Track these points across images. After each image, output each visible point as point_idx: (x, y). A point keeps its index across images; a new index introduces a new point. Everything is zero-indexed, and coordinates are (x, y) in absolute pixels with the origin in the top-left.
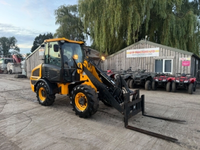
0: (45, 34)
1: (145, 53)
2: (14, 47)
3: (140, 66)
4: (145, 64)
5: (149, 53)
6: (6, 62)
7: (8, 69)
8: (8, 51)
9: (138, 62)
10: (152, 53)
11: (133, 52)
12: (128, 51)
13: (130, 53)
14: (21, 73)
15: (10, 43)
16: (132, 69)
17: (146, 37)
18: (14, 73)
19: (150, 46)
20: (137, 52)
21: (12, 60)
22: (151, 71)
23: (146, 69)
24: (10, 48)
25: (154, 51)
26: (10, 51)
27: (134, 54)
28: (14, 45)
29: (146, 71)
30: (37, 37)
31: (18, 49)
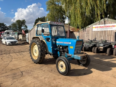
0: (41, 17)
1: (107, 28)
2: (24, 26)
3: (103, 38)
4: (106, 35)
5: (110, 27)
6: (19, 34)
7: (20, 39)
8: (21, 28)
9: (101, 34)
10: (113, 27)
11: (98, 27)
12: (94, 26)
13: (96, 27)
14: (26, 41)
15: (22, 24)
16: (97, 39)
17: (108, 15)
18: (23, 41)
19: (111, 22)
20: (101, 27)
21: (22, 33)
22: (112, 41)
23: (108, 39)
24: (22, 26)
26: (22, 28)
27: (99, 28)
28: (24, 24)
29: (108, 41)
30: (37, 19)
31: (26, 27)
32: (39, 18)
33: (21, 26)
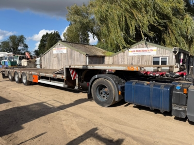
0: (52, 33)
1: (145, 52)
2: (22, 45)
4: (144, 61)
5: (148, 52)
8: (17, 48)
9: (139, 60)
10: (151, 52)
12: (130, 50)
13: (132, 51)
15: (20, 41)
17: (146, 38)
19: (148, 45)
20: (138, 51)
21: (25, 57)
25: (152, 50)
26: (20, 48)
27: (135, 52)
28: (23, 43)
30: (44, 35)
31: (26, 46)
32: (47, 34)
33: (18, 45)
